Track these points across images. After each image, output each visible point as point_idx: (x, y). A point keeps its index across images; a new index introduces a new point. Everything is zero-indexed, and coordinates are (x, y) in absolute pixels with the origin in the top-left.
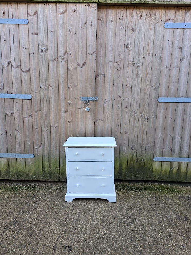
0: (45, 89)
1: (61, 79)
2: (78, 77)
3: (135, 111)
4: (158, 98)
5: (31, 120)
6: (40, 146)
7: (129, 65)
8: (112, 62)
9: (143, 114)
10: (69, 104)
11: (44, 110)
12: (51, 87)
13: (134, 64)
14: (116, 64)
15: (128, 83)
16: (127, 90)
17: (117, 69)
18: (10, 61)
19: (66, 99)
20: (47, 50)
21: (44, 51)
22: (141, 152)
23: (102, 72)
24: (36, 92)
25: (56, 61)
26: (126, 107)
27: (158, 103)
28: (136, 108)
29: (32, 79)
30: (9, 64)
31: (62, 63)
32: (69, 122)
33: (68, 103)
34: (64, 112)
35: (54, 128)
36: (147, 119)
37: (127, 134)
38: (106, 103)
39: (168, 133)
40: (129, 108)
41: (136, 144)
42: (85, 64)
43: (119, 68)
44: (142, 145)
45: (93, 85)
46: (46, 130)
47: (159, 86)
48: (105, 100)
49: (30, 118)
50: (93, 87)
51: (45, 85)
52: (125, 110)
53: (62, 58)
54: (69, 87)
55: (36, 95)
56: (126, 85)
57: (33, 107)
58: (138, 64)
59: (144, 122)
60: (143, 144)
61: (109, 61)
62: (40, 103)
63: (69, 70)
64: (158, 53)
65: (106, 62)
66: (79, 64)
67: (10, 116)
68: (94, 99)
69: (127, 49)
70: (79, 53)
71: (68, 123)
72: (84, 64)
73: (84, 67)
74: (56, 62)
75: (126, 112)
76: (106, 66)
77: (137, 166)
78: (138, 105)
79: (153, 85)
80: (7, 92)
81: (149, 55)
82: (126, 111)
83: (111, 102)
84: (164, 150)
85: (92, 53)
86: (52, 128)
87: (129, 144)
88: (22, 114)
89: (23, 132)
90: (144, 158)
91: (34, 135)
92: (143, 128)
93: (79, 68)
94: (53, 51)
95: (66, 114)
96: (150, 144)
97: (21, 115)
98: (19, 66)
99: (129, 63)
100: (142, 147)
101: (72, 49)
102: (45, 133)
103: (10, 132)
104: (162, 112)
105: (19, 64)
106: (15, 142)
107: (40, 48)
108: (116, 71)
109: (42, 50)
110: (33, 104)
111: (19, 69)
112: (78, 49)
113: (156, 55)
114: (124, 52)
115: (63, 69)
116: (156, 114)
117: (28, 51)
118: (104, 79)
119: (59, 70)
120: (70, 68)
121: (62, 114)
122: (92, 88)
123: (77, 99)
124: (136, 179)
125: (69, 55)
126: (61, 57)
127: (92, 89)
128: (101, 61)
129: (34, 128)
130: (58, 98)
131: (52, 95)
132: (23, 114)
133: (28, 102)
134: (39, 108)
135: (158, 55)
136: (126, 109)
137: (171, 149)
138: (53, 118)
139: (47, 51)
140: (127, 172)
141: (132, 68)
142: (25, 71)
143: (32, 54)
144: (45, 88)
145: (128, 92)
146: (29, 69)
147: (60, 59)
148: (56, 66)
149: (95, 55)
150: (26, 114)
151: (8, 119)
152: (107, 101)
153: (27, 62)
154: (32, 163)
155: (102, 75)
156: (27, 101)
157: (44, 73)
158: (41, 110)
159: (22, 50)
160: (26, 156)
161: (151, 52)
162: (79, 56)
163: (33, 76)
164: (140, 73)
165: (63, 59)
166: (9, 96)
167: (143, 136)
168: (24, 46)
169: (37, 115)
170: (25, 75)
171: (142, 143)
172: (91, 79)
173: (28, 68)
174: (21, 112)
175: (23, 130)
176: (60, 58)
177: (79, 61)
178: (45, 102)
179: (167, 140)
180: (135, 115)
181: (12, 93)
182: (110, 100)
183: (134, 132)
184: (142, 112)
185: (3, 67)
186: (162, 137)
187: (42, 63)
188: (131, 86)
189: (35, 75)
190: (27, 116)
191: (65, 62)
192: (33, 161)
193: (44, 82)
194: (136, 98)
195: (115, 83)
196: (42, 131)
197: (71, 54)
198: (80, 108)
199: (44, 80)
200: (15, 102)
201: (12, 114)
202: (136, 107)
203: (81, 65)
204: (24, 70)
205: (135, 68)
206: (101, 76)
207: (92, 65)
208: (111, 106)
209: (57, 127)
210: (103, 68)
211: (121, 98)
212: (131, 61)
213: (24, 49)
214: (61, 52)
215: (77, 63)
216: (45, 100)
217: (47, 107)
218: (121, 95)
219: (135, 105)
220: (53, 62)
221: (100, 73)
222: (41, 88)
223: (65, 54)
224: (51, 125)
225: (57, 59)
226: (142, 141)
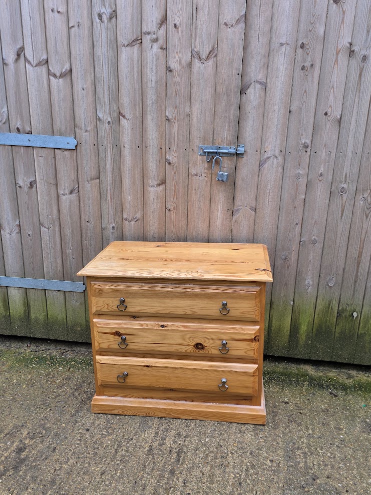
0: (109, 123)
1: (151, 96)
2: (195, 89)
3: (345, 186)
5: (76, 203)
7: (337, 54)
8: (288, 48)
9: (366, 195)
10: (170, 164)
11: (109, 177)
12: (124, 117)
13: (353, 51)
14: (300, 51)
15: (331, 106)
16: (328, 126)
17: (303, 68)
18: (22, 49)
19: (162, 150)
20: (114, 15)
21: (105, 18)
22: (354, 295)
23: (260, 77)
24: (86, 131)
25: (138, 45)
26: (321, 175)
28: (348, 178)
29: (75, 97)
30: (19, 55)
31: (153, 52)
32: (169, 210)
33: (166, 160)
34: (156, 183)
35: (133, 223)
37: (319, 246)
38: (265, 161)
40: (330, 177)
41: (341, 272)
42: (213, 53)
43: (307, 64)
44: (357, 276)
45: (233, 112)
46: (113, 228)
48: (264, 155)
49: (74, 195)
50: (232, 118)
51: (108, 111)
52: (319, 182)
53: (154, 36)
54: (170, 117)
55: (86, 137)
56: (326, 114)
57: (79, 169)
58: (363, 52)
59: (367, 217)
60: (359, 274)
61: (282, 44)
62: (97, 158)
63: (171, 71)
65: (273, 44)
66: (198, 54)
67: (26, 189)
68: (233, 151)
69: (335, 5)
70: (198, 22)
71: (167, 210)
72: (210, 53)
73: (211, 62)
74: (136, 48)
75: (319, 188)
76: (271, 58)
77: (338, 330)
78: (356, 170)
80: (18, 129)
82: (320, 184)
83: (281, 159)
85: (234, 23)
86: (126, 222)
87: (323, 271)
88: (55, 187)
89: (57, 229)
90: (358, 309)
91: (84, 237)
92: (364, 232)
93: (197, 66)
94: (129, 17)
95: (162, 188)
97: (53, 188)
98: (44, 62)
99: (339, 48)
100: (355, 282)
101: (179, 11)
102: (111, 234)
103: (28, 230)
105: (45, 57)
106: (40, 251)
107: (96, 10)
108: (298, 70)
109: (100, 16)
110: (79, 162)
111: (44, 69)
112: (195, 11)
114: (325, 15)
115: (154, 67)
117: (64, 19)
118: (263, 94)
119: (145, 70)
120: (173, 65)
121: (152, 190)
122: (229, 119)
123: (191, 150)
124: (333, 360)
125: (171, 27)
126: (149, 33)
127: (229, 123)
128: (257, 46)
129: (83, 222)
130: (142, 147)
131: (127, 138)
132: (56, 185)
133: (69, 156)
134: (94, 173)
136: (320, 179)
138: (128, 198)
139: (114, 18)
140: (310, 342)
141: (345, 63)
142: (58, 75)
143: (76, 27)
144: (109, 119)
145: (329, 134)
146: (69, 69)
147: (147, 39)
148: (135, 58)
149: (242, 25)
150: (64, 188)
151: (23, 197)
152: (269, 158)
153: (63, 48)
154: (81, 304)
155: (260, 83)
156: (66, 152)
157: (105, 80)
158: (99, 178)
159: (50, 16)
160: (67, 286)
162: (198, 31)
163: (78, 87)
164: (367, 77)
165: (155, 41)
166: (22, 139)
167: (360, 254)
168: (53, 5)
169: (89, 189)
170: (58, 86)
171: (357, 272)
172: (228, 95)
173: (67, 67)
174: (53, 182)
175: (57, 223)
176: (148, 37)
177: (198, 44)
178: (109, 157)
180: (345, 196)
181: (30, 133)
182: (277, 155)
183: (338, 241)
184: (364, 190)
185: (4, 64)
187: (102, 51)
188: (339, 117)
189: (85, 86)
190: (67, 192)
191: (161, 48)
192: (83, 299)
193: (107, 104)
194: (350, 148)
195: (293, 108)
196: (102, 229)
197: (175, 26)
198: (196, 175)
199: (106, 100)
200: (38, 156)
201: (31, 184)
202: (348, 175)
203: (204, 56)
204: (55, 73)
205: (354, 63)
206: (255, 88)
207: (234, 55)
208: (280, 170)
209: (139, 221)
210: (264, 64)
211: (309, 149)
212: (345, 41)
213: (56, 13)
214: (151, 20)
215: (193, 52)
216: (109, 152)
217: (113, 169)
218: (308, 142)
219: (346, 170)
220: (128, 49)
221: (253, 79)
222: (100, 120)
223: (160, 25)
224: (125, 216)
225: (140, 41)
226: (358, 267)
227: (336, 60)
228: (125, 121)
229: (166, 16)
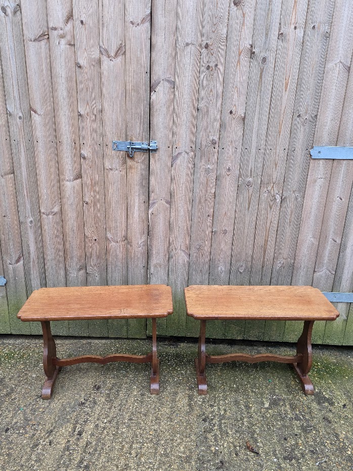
0: (20, 118)
1: (61, 93)
2: (105, 86)
3: (251, 180)
4: (312, 148)
6: (19, 258)
7: (240, 55)
8: (193, 47)
9: (269, 188)
10: (84, 158)
11: (24, 172)
12: (35, 112)
13: (254, 53)
14: (204, 51)
15: (235, 105)
16: (234, 124)
17: (208, 67)
19: (77, 145)
20: (18, 9)
21: (9, 11)
22: (262, 279)
23: (168, 76)
25: (45, 41)
26: (229, 170)
27: (312, 161)
28: (253, 173)
31: (61, 48)
32: (87, 203)
33: (81, 155)
34: (72, 178)
35: (51, 216)
36: (278, 200)
37: (229, 235)
38: (177, 157)
39: (331, 236)
40: (237, 172)
41: (250, 259)
42: (121, 51)
43: (212, 65)
46: (31, 222)
47: (316, 116)
48: (175, 151)
51: (18, 106)
52: (227, 176)
53: (61, 32)
54: (82, 113)
56: (231, 112)
58: (263, 55)
59: (271, 208)
60: (266, 260)
61: (187, 44)
62: (10, 153)
63: (80, 67)
64: (320, 22)
65: (179, 45)
66: (106, 51)
68: (145, 146)
69: (235, 8)
70: (105, 19)
71: (85, 205)
72: (118, 51)
73: (120, 59)
74: (43, 43)
75: (228, 182)
76: (178, 57)
78: (260, 165)
79: (302, 111)
81: (295, 28)
82: (228, 178)
83: (191, 155)
84: (317, 275)
85: (140, 22)
86: (44, 216)
91: (2, 232)
92: (269, 222)
93: (105, 60)
94: (34, 12)
95: (79, 181)
96: (284, 261)
99: (241, 49)
100: (263, 267)
101: (84, 8)
102: (29, 228)
104: (320, 182)
109: (4, 9)
112: (101, 8)
113: (314, 27)
114: (227, 16)
115: (63, 63)
116: (303, 189)
118: (172, 92)
119: (54, 65)
120: (82, 62)
121: (68, 183)
123: (105, 145)
125: (78, 23)
126: (55, 29)
127: (141, 119)
128: (164, 45)
130: (56, 142)
131: (40, 132)
134: (8, 168)
135: (319, 28)
136: (228, 173)
137: (334, 273)
138: (45, 190)
139: (19, 12)
141: (247, 64)
144: (21, 115)
145: (235, 131)
147: (54, 35)
148: (43, 55)
149: (148, 24)
152: (179, 154)
154: (3, 297)
155: (168, 81)
157: (13, 74)
158: (13, 173)
161: (301, 21)
162: (105, 29)
164: (268, 78)
165: (62, 36)
167: (266, 241)
169: (4, 184)
171: (264, 258)
172: (138, 93)
176: (55, 33)
177: (105, 41)
178: (23, 153)
179: (327, 253)
180: (251, 189)
182: (188, 151)
183: (246, 231)
184: (268, 184)
186: (313, 244)
187: (9, 45)
188: (243, 115)
191: (69, 44)
192: (5, 292)
193: (17, 98)
194: (254, 144)
195: (201, 106)
196: (20, 223)
197: (82, 22)
198: (111, 169)
199: (16, 94)
202: (253, 171)
203: (113, 54)
205: (255, 64)
206: (164, 86)
207: (141, 53)
208: (191, 165)
209: (58, 215)
210: (171, 64)
211: (217, 146)
212: (247, 43)
214: (57, 16)
215: (101, 49)
216: (22, 145)
217: (28, 163)
218: (216, 138)
219: (251, 165)
220: (36, 43)
221: (162, 77)
222: (10, 115)
223: (67, 21)
224: (42, 211)
225: (47, 37)
226: (265, 254)
227: (239, 61)
228: (37, 115)
229: (72, 12)
